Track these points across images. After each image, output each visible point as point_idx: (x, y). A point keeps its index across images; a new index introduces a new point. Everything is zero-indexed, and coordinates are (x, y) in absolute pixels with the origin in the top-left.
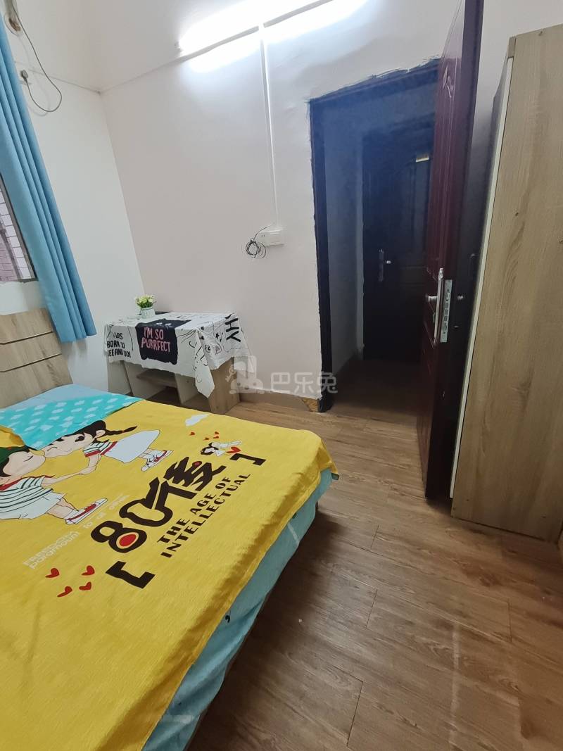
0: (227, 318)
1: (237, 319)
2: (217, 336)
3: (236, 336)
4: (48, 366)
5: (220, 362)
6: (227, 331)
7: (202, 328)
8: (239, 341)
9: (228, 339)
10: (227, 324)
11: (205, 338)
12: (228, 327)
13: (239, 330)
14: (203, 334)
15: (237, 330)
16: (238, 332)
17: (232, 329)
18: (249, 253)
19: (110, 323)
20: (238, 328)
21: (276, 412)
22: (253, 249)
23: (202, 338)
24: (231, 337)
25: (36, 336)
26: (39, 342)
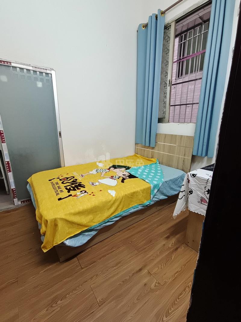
4: (183, 160)
25: (185, 147)
26: (185, 150)
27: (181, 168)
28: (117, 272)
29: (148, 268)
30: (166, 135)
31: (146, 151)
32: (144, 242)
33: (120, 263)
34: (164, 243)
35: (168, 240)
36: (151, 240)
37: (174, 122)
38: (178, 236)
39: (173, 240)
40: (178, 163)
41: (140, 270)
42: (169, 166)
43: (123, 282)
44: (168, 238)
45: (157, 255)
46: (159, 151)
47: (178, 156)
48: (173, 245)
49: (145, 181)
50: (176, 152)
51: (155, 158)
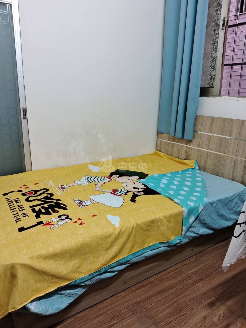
27: (240, 179)
30: (213, 118)
31: (175, 147)
32: (169, 310)
35: (212, 309)
37: (230, 95)
38: (230, 302)
40: (234, 170)
42: (217, 175)
44: (212, 305)
46: (200, 147)
47: (235, 157)
48: (221, 318)
49: (173, 200)
50: (231, 149)
51: (192, 159)
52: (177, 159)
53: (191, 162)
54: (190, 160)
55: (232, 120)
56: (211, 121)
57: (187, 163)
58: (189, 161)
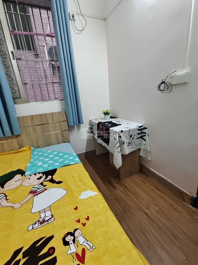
0: (139, 127)
1: (146, 128)
2: (131, 136)
3: (144, 137)
4: (62, 134)
5: (130, 151)
6: (139, 134)
7: (122, 131)
8: (145, 140)
9: (138, 138)
10: (139, 130)
11: (122, 137)
12: (140, 132)
13: (147, 135)
14: (121, 134)
15: (145, 134)
16: (145, 136)
17: (142, 133)
18: (160, 90)
19: (91, 119)
20: (146, 133)
21: (158, 189)
22: (162, 87)
23: (121, 137)
24: (141, 137)
25: (59, 122)
26: (60, 124)
28: (153, 235)
29: (144, 208)
30: (32, 117)
33: (142, 231)
34: (119, 192)
35: (116, 188)
36: (116, 199)
37: (30, 102)
38: (113, 181)
39: (117, 186)
40: (57, 138)
41: (146, 214)
43: (160, 230)
44: (114, 188)
45: (131, 199)
46: (29, 136)
47: (55, 132)
48: (121, 187)
49: (71, 165)
50: (51, 129)
51: (25, 145)
52: (13, 152)
53: (27, 148)
54: (25, 146)
55: (46, 114)
56: (31, 118)
57: (24, 150)
58: (24, 148)
